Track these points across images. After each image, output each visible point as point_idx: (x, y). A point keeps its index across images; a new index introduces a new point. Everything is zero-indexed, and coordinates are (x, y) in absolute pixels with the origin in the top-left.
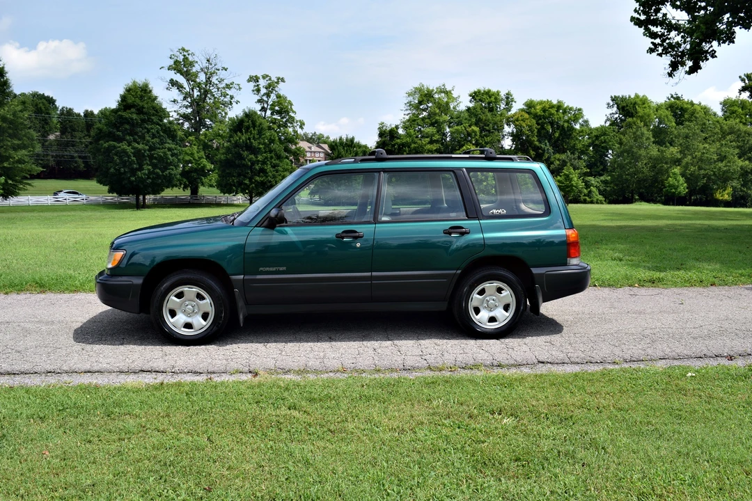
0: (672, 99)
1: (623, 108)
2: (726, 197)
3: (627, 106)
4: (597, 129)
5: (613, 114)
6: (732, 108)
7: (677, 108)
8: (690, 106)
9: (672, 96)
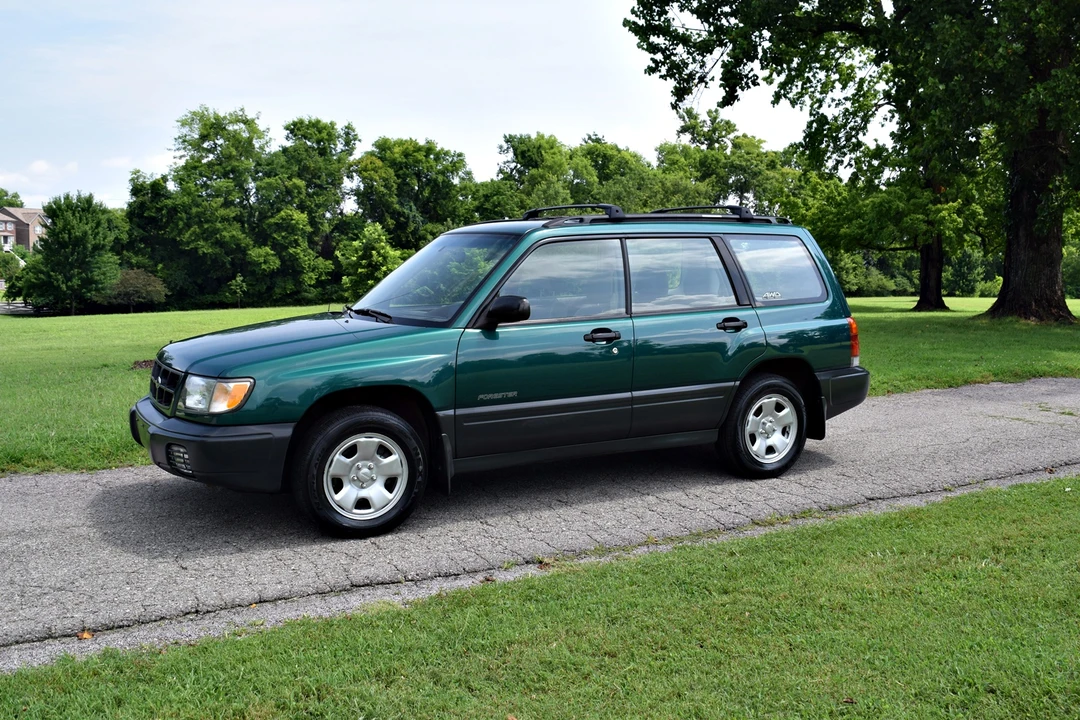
0: (590, 141)
1: (523, 153)
3: (529, 150)
4: (483, 185)
5: (508, 162)
6: (672, 157)
7: (598, 156)
8: (615, 153)
9: (590, 138)
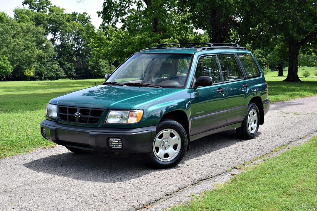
2: (32, 74)
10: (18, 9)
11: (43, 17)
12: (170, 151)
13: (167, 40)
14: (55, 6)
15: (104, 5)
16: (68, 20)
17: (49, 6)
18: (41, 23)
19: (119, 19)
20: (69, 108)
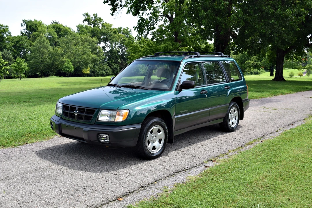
0: (53, 23)
1: (30, 26)
2: (88, 72)
3: (32, 25)
4: (15, 37)
5: (24, 29)
6: (82, 29)
7: (57, 28)
8: (63, 27)
9: (53, 22)
10: (80, 25)
11: (97, 31)
12: (156, 144)
13: (184, 48)
14: (106, 23)
15: (139, 21)
16: (115, 33)
17: (101, 23)
18: (96, 35)
19: (150, 32)
20: (70, 107)
